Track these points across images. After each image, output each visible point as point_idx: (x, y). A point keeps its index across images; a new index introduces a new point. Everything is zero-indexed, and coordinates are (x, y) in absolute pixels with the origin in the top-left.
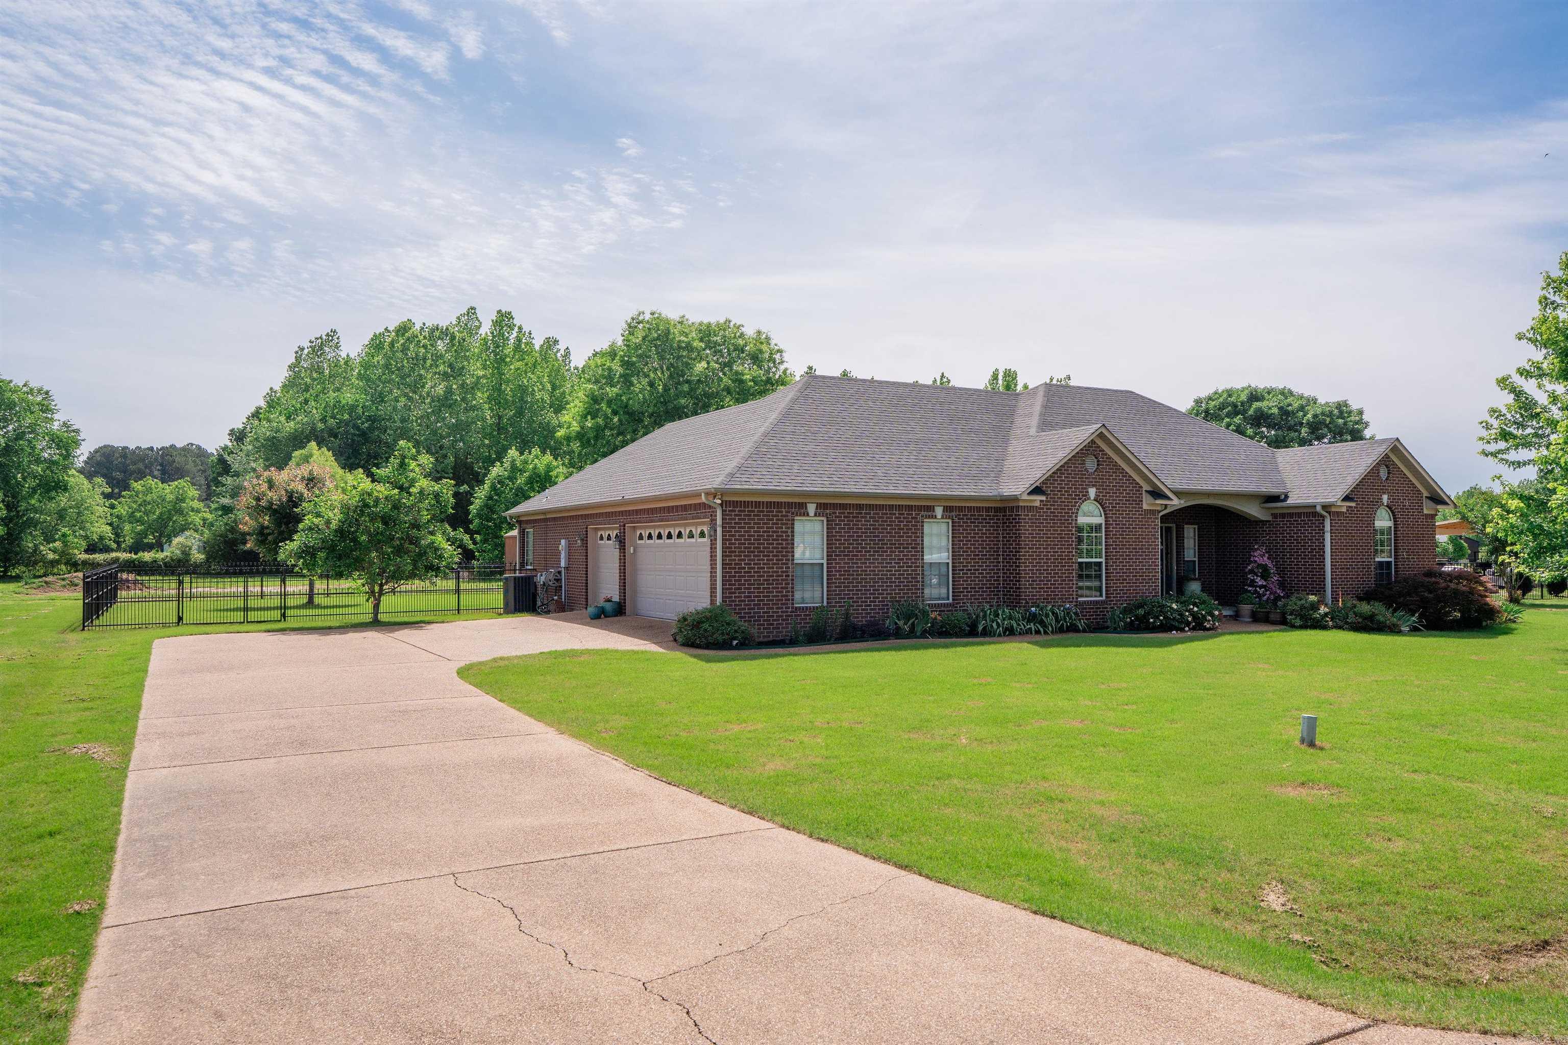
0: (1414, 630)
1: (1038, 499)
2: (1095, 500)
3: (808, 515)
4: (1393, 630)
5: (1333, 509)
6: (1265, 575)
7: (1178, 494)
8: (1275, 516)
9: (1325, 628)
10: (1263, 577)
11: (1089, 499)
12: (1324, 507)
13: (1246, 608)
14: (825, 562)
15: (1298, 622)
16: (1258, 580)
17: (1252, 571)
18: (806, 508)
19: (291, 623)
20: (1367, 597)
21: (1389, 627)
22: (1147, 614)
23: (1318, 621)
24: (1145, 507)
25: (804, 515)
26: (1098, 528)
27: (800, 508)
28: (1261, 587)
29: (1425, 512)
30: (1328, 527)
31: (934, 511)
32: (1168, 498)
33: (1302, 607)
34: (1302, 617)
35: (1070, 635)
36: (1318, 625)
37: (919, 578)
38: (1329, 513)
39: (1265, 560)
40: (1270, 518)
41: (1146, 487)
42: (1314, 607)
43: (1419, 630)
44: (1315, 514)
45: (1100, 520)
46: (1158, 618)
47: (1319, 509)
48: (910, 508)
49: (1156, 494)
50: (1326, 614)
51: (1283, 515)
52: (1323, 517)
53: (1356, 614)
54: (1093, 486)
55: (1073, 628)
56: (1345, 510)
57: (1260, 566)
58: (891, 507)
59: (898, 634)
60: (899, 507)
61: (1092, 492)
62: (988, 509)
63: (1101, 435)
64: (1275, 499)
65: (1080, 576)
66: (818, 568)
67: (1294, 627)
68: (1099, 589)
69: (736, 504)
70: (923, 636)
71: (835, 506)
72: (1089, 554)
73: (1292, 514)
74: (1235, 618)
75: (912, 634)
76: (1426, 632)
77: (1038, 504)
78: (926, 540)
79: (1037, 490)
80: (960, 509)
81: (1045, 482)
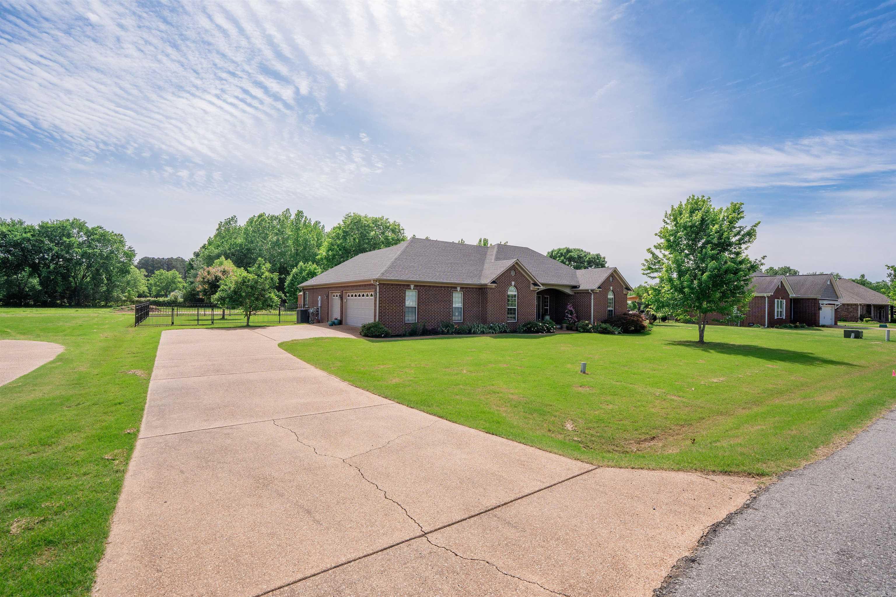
0: (619, 333)
1: (494, 285)
2: (514, 286)
3: (411, 289)
4: (612, 333)
6: (571, 314)
7: (543, 284)
8: (575, 293)
9: (591, 332)
10: (571, 315)
11: (512, 285)
12: (592, 290)
13: (565, 325)
14: (417, 306)
15: (582, 330)
16: (569, 315)
18: (410, 286)
19: (215, 325)
20: (605, 322)
22: (531, 327)
23: (588, 330)
24: (531, 289)
25: (409, 289)
26: (515, 296)
27: (408, 286)
28: (570, 318)
29: (624, 293)
30: (592, 298)
31: (457, 289)
32: (539, 286)
33: (583, 325)
35: (504, 334)
36: (588, 331)
37: (451, 313)
38: (593, 292)
39: (572, 309)
41: (532, 282)
42: (587, 325)
43: (621, 333)
44: (589, 293)
45: (516, 293)
46: (535, 328)
47: (590, 291)
48: (448, 287)
49: (535, 284)
50: (591, 328)
51: (578, 293)
52: (591, 294)
53: (601, 328)
54: (513, 281)
55: (505, 332)
56: (598, 291)
57: (570, 310)
58: (441, 287)
59: (443, 333)
60: (444, 287)
61: (513, 283)
62: (476, 288)
63: (517, 263)
64: (575, 287)
65: (508, 313)
66: (414, 309)
67: (580, 332)
68: (515, 318)
69: (384, 284)
70: (452, 334)
71: (421, 286)
72: (512, 305)
73: (581, 293)
74: (561, 328)
75: (448, 333)
76: (623, 334)
77: (494, 287)
78: (454, 300)
79: (494, 282)
80: (466, 288)
81: (497, 279)
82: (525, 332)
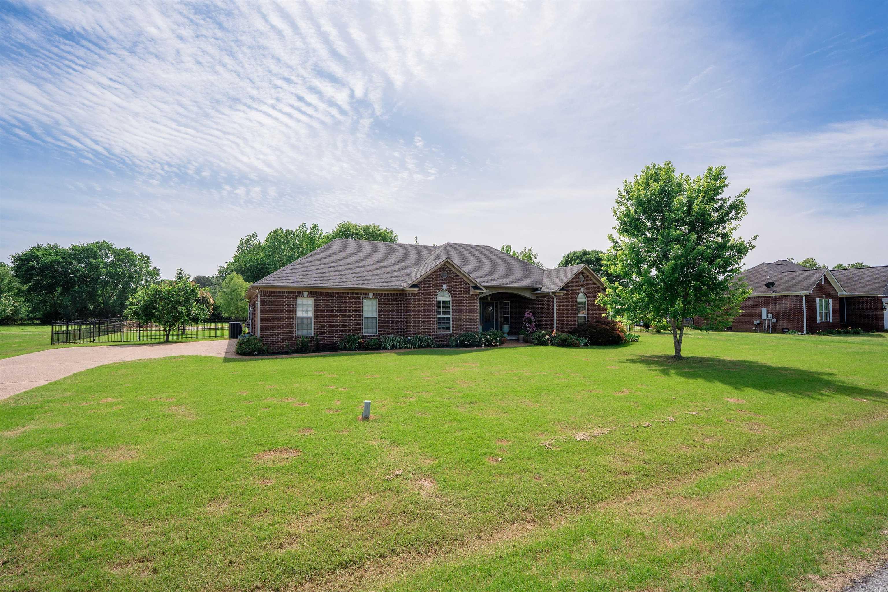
0: (585, 345)
1: (416, 290)
2: (446, 290)
3: (304, 297)
4: (575, 346)
5: (557, 294)
6: (530, 322)
7: (486, 287)
8: (537, 297)
9: (546, 345)
11: (443, 290)
12: (554, 293)
13: (521, 336)
14: (313, 317)
15: (537, 343)
16: (527, 324)
17: (525, 321)
18: (303, 294)
20: (573, 331)
21: (573, 345)
22: (464, 340)
23: (545, 342)
24: (471, 293)
25: (302, 297)
26: (448, 302)
27: (300, 294)
28: (528, 327)
30: (555, 302)
31: (368, 295)
32: (481, 289)
33: (539, 336)
34: (538, 340)
35: (427, 349)
37: (361, 324)
38: (555, 295)
39: (530, 316)
40: (536, 298)
41: (472, 285)
42: (545, 336)
43: (588, 345)
44: (551, 296)
45: (449, 299)
46: (469, 341)
47: (552, 294)
48: (356, 294)
49: (476, 287)
50: (548, 339)
51: (540, 297)
52: (553, 298)
54: (445, 284)
55: (428, 346)
56: (562, 294)
57: (528, 318)
58: (346, 293)
59: (345, 349)
60: (351, 293)
61: (445, 287)
62: (396, 294)
63: (447, 261)
64: (536, 289)
65: (439, 323)
66: (309, 320)
67: (535, 345)
68: (448, 329)
69: (266, 292)
70: (355, 350)
71: (317, 293)
72: (444, 314)
73: (543, 297)
74: (517, 340)
75: (350, 348)
77: (417, 292)
78: (365, 308)
79: (414, 286)
80: (382, 294)
81: (421, 282)
82: (457, 346)
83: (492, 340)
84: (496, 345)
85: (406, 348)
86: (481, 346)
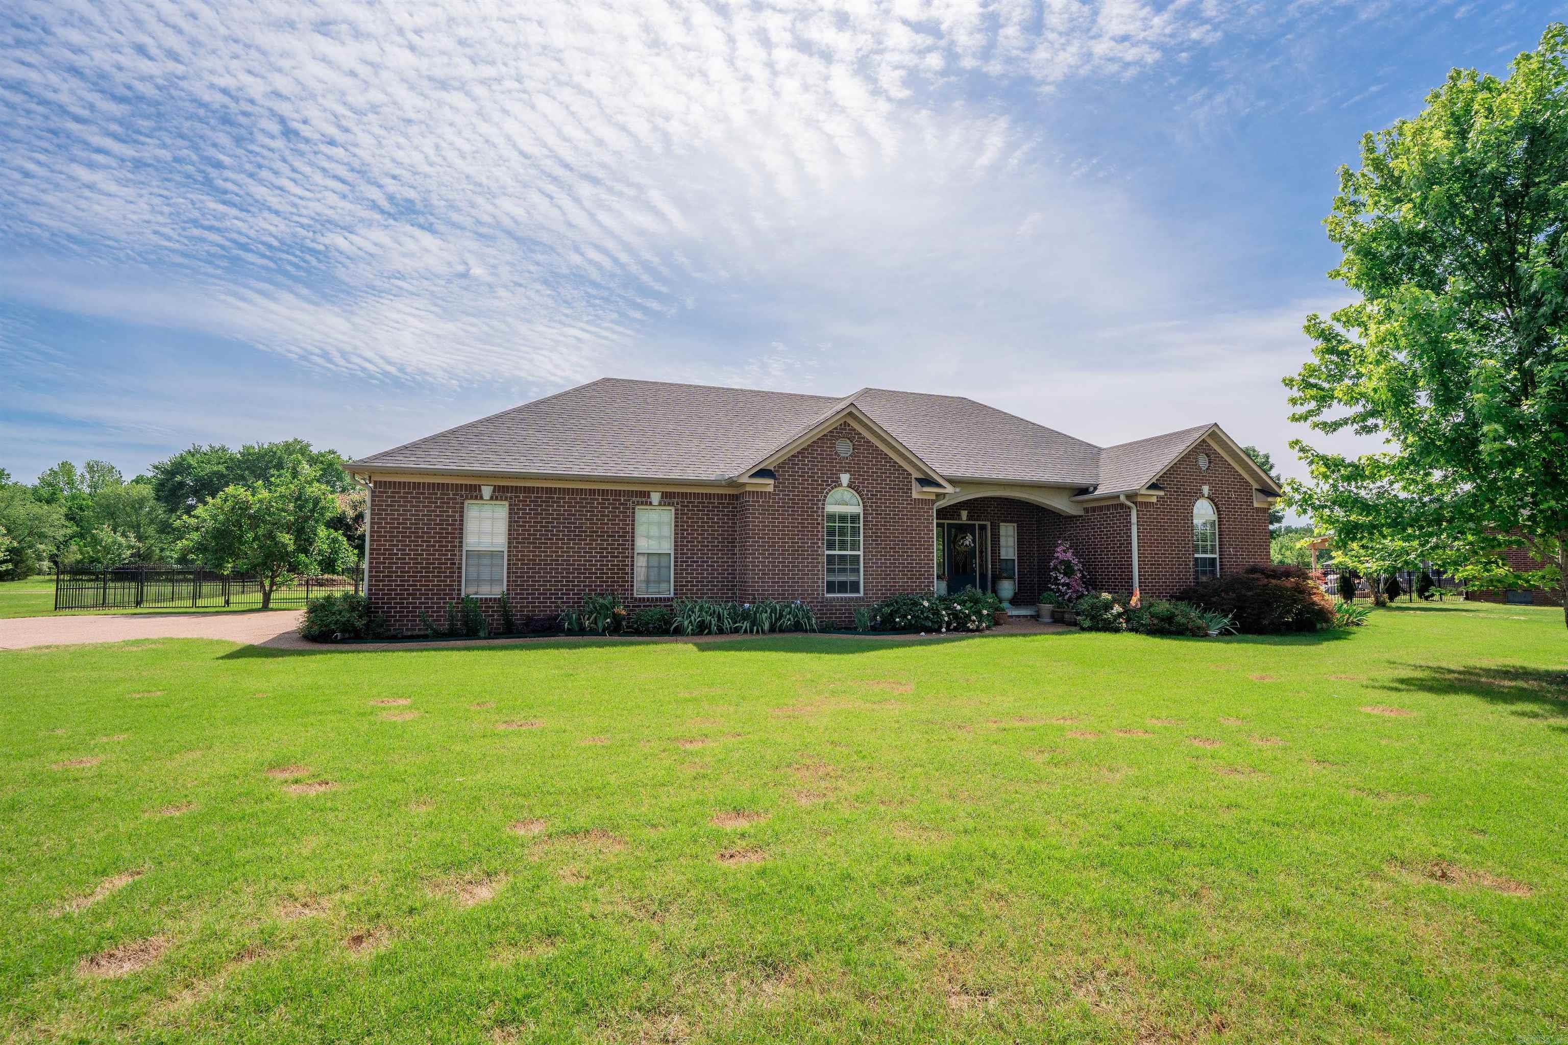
0: (1225, 634)
1: (768, 485)
2: (849, 486)
3: (481, 498)
4: (1196, 633)
5: (1139, 499)
6: (1069, 571)
7: (953, 482)
8: (1086, 510)
9: (1117, 630)
10: (1065, 574)
11: (840, 485)
12: (1131, 496)
13: (1046, 608)
14: (506, 550)
15: (1087, 623)
16: (1060, 576)
17: (1055, 568)
18: (480, 490)
20: (1186, 596)
21: (1192, 631)
22: (892, 614)
23: (1110, 622)
24: (915, 495)
25: (476, 498)
26: (855, 518)
28: (1063, 585)
29: (1256, 505)
30: (1134, 519)
31: (649, 497)
32: (938, 485)
33: (1093, 607)
34: (1093, 618)
35: (800, 636)
36: (1110, 627)
37: (628, 569)
38: (1135, 503)
39: (1069, 555)
40: (1082, 513)
41: (916, 474)
42: (1108, 606)
43: (1230, 633)
44: (1122, 506)
45: (857, 509)
46: (905, 616)
47: (1122, 498)
48: (618, 493)
49: (926, 481)
50: (1120, 615)
51: (1094, 508)
52: (1129, 508)
53: (1152, 616)
54: (846, 471)
55: (797, 627)
56: (1154, 500)
57: (1062, 562)
58: (592, 492)
59: (582, 631)
60: (603, 491)
61: (845, 478)
62: (721, 495)
63: (850, 414)
64: (1083, 491)
65: (830, 571)
66: (496, 557)
67: (1083, 629)
68: (855, 584)
69: (390, 484)
70: (603, 634)
71: (518, 489)
72: (842, 547)
73: (1101, 508)
74: (1036, 618)
75: (593, 632)
76: (1240, 637)
77: (771, 489)
78: (641, 529)
79: (762, 473)
80: (684, 495)
81: (781, 466)
82: (876, 630)
83: (968, 616)
84: (978, 630)
85: (736, 631)
86: (938, 631)
